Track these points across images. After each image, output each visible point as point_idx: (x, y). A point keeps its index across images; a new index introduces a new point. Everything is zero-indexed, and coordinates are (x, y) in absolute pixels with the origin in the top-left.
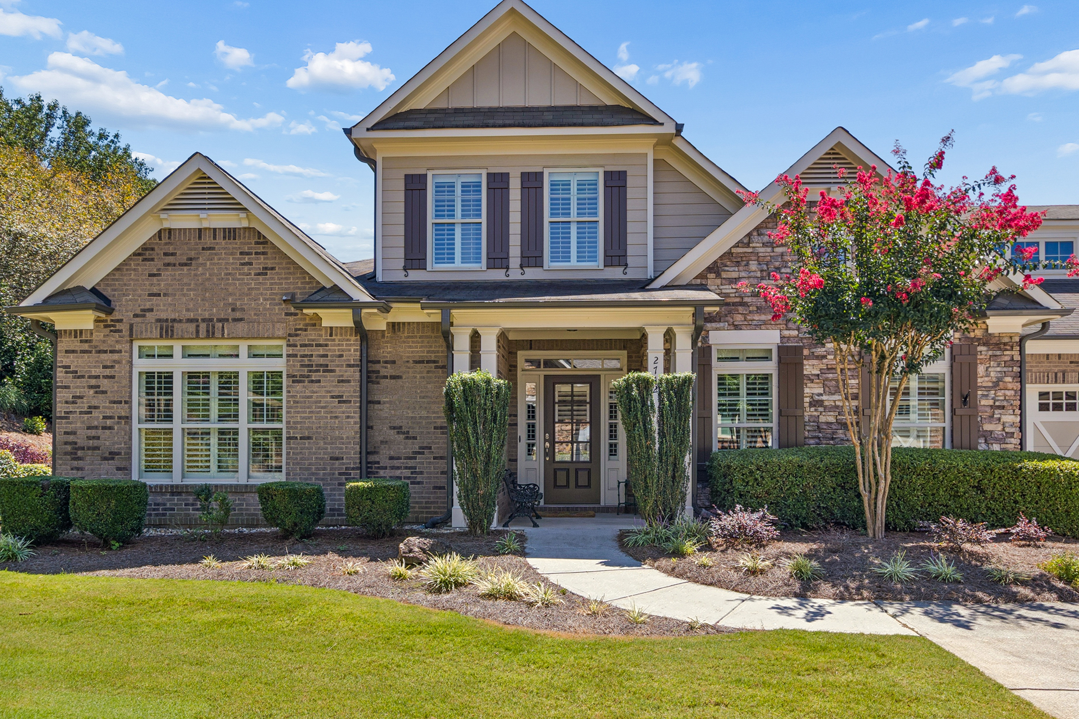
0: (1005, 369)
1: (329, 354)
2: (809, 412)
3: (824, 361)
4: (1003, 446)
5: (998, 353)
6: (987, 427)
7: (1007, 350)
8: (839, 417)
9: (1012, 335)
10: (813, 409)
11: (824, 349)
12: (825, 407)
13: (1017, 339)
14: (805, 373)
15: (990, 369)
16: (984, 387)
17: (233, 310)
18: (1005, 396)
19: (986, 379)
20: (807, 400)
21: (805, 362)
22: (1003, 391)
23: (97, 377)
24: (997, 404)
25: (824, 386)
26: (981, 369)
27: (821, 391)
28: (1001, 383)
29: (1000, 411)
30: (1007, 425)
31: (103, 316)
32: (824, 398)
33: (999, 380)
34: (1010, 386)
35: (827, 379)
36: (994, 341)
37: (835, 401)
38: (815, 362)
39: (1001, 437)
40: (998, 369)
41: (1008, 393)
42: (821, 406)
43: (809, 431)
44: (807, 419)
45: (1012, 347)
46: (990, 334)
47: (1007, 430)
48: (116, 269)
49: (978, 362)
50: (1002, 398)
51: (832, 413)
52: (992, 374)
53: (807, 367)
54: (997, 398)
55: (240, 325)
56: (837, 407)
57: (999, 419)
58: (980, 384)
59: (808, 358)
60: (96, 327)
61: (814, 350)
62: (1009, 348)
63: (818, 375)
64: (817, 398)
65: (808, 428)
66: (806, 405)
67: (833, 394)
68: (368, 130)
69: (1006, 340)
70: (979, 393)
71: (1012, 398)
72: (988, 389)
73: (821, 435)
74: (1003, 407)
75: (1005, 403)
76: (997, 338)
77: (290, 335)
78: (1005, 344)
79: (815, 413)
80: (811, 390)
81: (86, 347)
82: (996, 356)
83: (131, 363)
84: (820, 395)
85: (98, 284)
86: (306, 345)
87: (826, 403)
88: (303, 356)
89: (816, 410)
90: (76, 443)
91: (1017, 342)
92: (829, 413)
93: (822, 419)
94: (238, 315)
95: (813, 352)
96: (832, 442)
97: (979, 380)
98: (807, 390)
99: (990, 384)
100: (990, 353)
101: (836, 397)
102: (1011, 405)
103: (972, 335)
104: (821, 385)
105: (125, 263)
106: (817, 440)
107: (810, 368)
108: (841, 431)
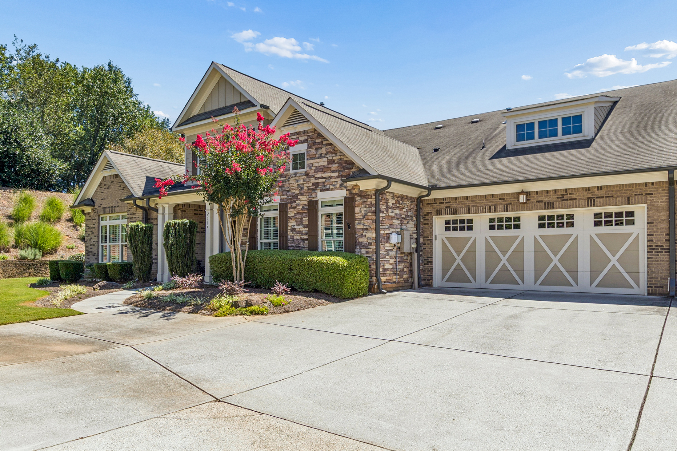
0: (368, 209)
1: (136, 217)
2: (290, 234)
3: (296, 209)
4: (367, 250)
5: (365, 200)
6: (361, 240)
7: (369, 198)
8: (301, 236)
9: (371, 190)
10: (291, 233)
11: (295, 204)
12: (296, 232)
13: (374, 192)
14: (289, 215)
15: (361, 209)
16: (359, 219)
17: (117, 203)
18: (368, 223)
19: (360, 214)
20: (289, 228)
21: (289, 210)
22: (367, 221)
23: (92, 228)
24: (365, 227)
25: (296, 222)
26: (357, 210)
27: (295, 224)
28: (366, 216)
29: (366, 231)
30: (369, 239)
31: (93, 207)
32: (295, 227)
33: (366, 214)
34: (370, 218)
35: (296, 218)
36: (363, 194)
37: (299, 228)
38: (292, 210)
39: (366, 245)
40: (365, 209)
41: (369, 221)
42: (295, 231)
43: (290, 243)
44: (289, 237)
45: (371, 196)
46: (362, 190)
47: (369, 241)
48: (96, 191)
49: (356, 205)
50: (367, 224)
51: (298, 234)
52: (363, 212)
53: (290, 213)
54: (364, 224)
55: (118, 208)
56: (300, 231)
57: (365, 236)
58: (357, 217)
59: (290, 208)
60: (92, 211)
61: (292, 204)
62: (370, 197)
63: (293, 216)
64: (293, 227)
65: (290, 242)
66: (289, 231)
67: (299, 225)
68: (176, 127)
69: (369, 193)
70: (357, 222)
71: (371, 224)
72: (361, 219)
73: (294, 245)
74: (366, 229)
75: (368, 227)
76: (365, 193)
77: (128, 211)
78: (368, 195)
79: (293, 235)
80: (291, 223)
81: (90, 218)
82: (364, 202)
83: (99, 223)
84: (294, 226)
85: (92, 197)
86: (131, 214)
87: (296, 230)
88: (131, 218)
89: (293, 233)
90: (88, 250)
91: (373, 194)
92: (298, 235)
93: (295, 237)
94: (118, 204)
95: (292, 206)
96: (298, 248)
97: (357, 215)
98: (289, 224)
99: (361, 217)
100: (362, 200)
101: (300, 227)
102: (371, 227)
103: (354, 192)
104: (295, 221)
105: (97, 190)
106: (293, 247)
107: (291, 213)
108: (301, 243)
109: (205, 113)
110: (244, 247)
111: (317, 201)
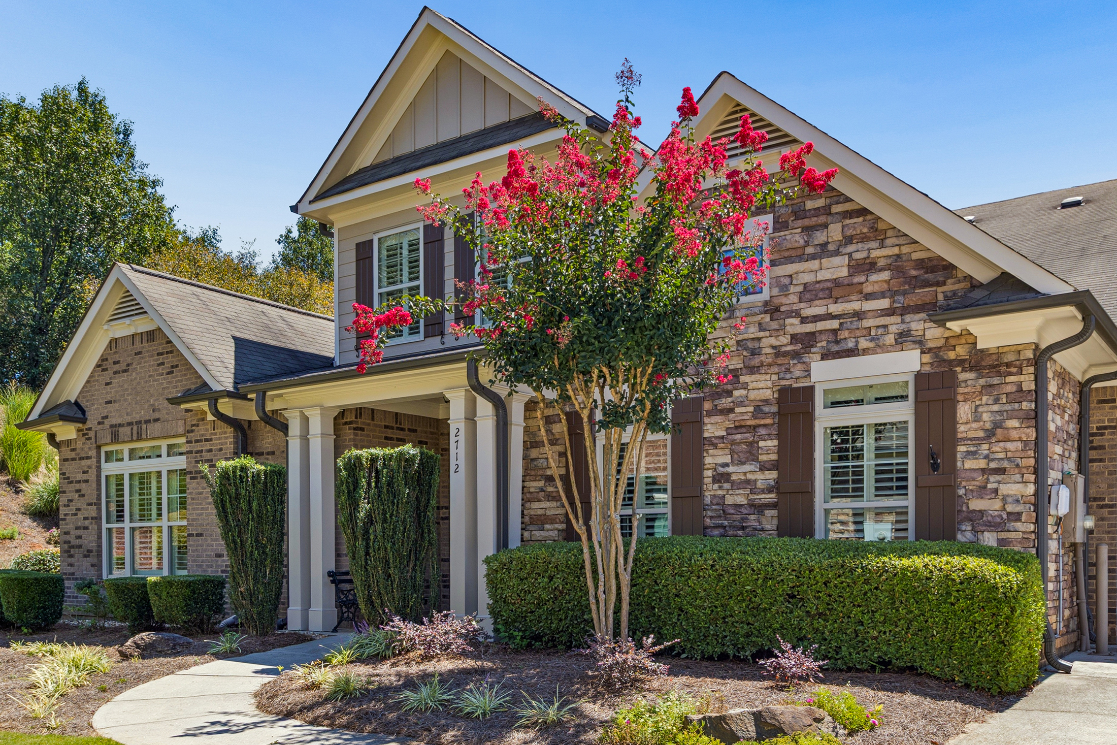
0: (1008, 407)
1: (213, 448)
2: (711, 490)
3: (732, 416)
4: (1003, 535)
5: (996, 381)
6: (976, 504)
7: (1011, 374)
8: (751, 497)
9: (1020, 347)
10: (716, 486)
11: (730, 399)
12: (733, 483)
13: (1030, 354)
14: (706, 435)
15: (980, 409)
16: (971, 439)
17: (154, 411)
18: (1006, 451)
19: (975, 425)
20: (708, 473)
21: (706, 420)
22: (1002, 444)
23: (79, 482)
24: (993, 465)
25: (732, 453)
26: (964, 411)
27: (728, 459)
28: (999, 431)
29: (998, 478)
30: (1009, 500)
31: (81, 425)
32: (731, 469)
33: (997, 425)
34: (1014, 434)
35: (733, 443)
36: (987, 362)
37: (745, 473)
38: (718, 419)
39: (998, 520)
40: (996, 408)
41: (1010, 446)
42: (727, 481)
43: (711, 518)
44: (708, 500)
45: (1021, 368)
46: (982, 351)
47: (1009, 508)
48: (88, 382)
49: (960, 398)
50: (1002, 455)
51: (741, 491)
52: (986, 417)
53: (709, 426)
54: (992, 456)
55: (158, 425)
56: (748, 482)
57: (996, 491)
58: (964, 435)
59: (710, 414)
60: (78, 436)
61: (716, 402)
62: (1014, 370)
63: (723, 437)
64: (721, 470)
65: (709, 513)
66: (708, 481)
67: (743, 463)
68: (310, 202)
69: (1010, 358)
70: (962, 449)
71: (1018, 455)
72: (978, 441)
73: (726, 523)
74: (1001, 471)
75: (1006, 464)
76: (994, 357)
77: (188, 432)
78: (1008, 365)
79: (720, 492)
80: (714, 458)
81: (73, 455)
82: (990, 386)
83: (99, 468)
84: (726, 465)
85: (78, 397)
86: (197, 441)
87: (734, 477)
88: (197, 452)
89: (720, 488)
90: (69, 542)
91: (1029, 360)
92: (738, 492)
93: (729, 500)
94: (157, 415)
95: (716, 406)
96: (740, 533)
97: (962, 428)
98: (708, 460)
99: (981, 434)
100: (982, 381)
101: (747, 468)
102: (1017, 465)
103: (952, 355)
104: (727, 451)
105: (91, 376)
106: (722, 531)
107: (713, 428)
108: (752, 517)
109: (397, 160)
110: (548, 530)
111: (811, 389)
